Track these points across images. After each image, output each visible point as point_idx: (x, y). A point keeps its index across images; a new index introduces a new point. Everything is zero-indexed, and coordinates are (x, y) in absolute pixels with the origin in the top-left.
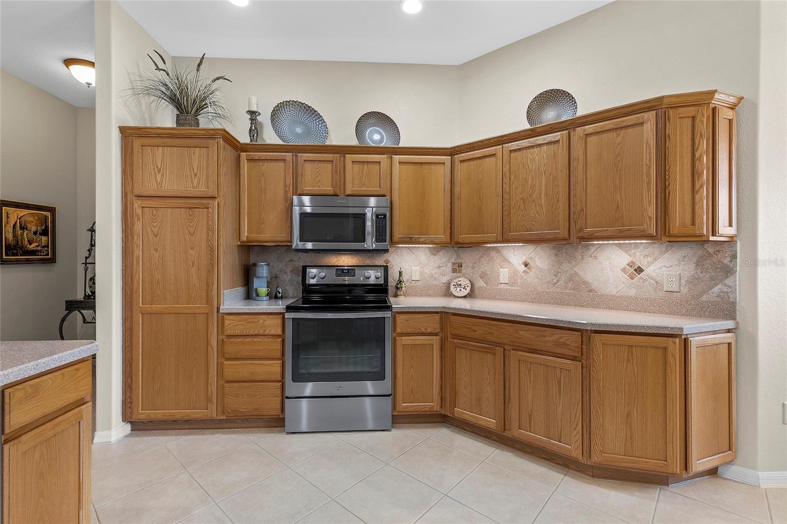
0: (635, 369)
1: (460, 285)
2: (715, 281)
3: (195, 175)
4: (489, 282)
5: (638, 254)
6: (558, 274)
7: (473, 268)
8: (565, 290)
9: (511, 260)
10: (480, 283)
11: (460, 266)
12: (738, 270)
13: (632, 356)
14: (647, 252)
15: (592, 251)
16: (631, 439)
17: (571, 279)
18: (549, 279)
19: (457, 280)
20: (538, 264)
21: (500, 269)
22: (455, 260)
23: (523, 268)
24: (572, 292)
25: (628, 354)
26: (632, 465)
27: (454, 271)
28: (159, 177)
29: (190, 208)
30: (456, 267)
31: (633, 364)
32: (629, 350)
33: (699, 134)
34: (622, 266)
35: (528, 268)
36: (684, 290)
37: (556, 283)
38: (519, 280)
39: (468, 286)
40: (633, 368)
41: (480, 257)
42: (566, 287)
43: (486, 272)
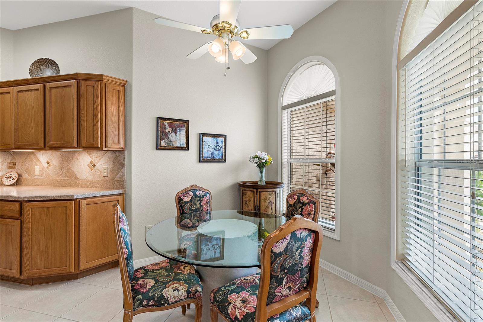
0: (51, 220)
1: (11, 177)
2: (119, 170)
4: (30, 174)
5: (94, 157)
6: (62, 168)
7: (22, 165)
8: (65, 178)
9: (41, 160)
10: (25, 176)
11: (15, 164)
12: (126, 165)
13: (49, 213)
14: (97, 156)
15: (77, 155)
16: (48, 259)
17: (68, 171)
18: (58, 172)
19: (9, 174)
20: (54, 163)
21: (35, 166)
22: (11, 160)
23: (46, 165)
24: (68, 179)
25: (47, 212)
26: (47, 273)
27: (10, 168)
30: (12, 165)
31: (49, 218)
32: (47, 210)
33: (96, 96)
34: (88, 163)
35: (49, 165)
36: (109, 175)
37: (61, 174)
38: (45, 173)
39: (16, 178)
40: (50, 220)
41: (26, 158)
42: (66, 176)
43: (28, 168)
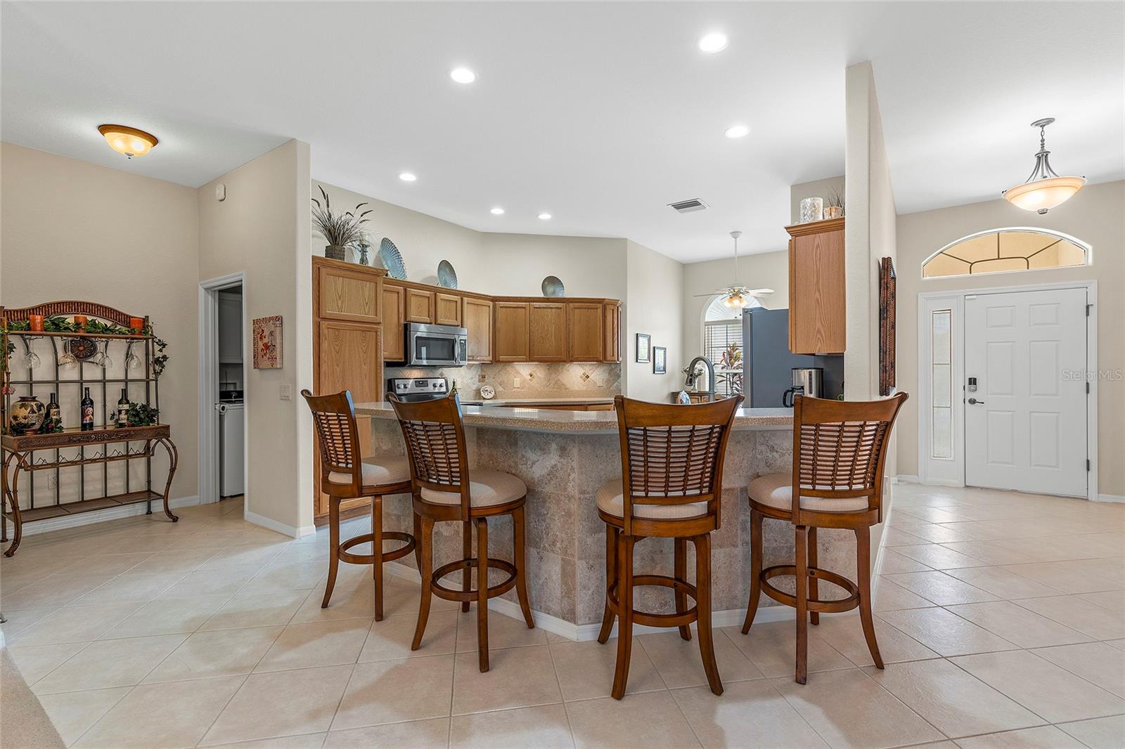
1: (487, 390)
2: (615, 381)
3: (367, 304)
4: (507, 388)
5: (587, 369)
6: (549, 380)
7: (494, 378)
9: (521, 372)
10: (499, 389)
11: (484, 377)
12: (622, 376)
14: (590, 368)
17: (556, 383)
18: (544, 383)
19: (484, 387)
20: (538, 374)
21: (514, 379)
22: (480, 373)
23: (529, 377)
24: (558, 390)
27: (480, 381)
28: (340, 302)
29: (363, 331)
30: (481, 378)
34: (580, 375)
35: (532, 377)
36: (605, 385)
37: (548, 385)
38: (527, 386)
39: (493, 391)
41: (500, 371)
42: (553, 388)
43: (504, 381)
